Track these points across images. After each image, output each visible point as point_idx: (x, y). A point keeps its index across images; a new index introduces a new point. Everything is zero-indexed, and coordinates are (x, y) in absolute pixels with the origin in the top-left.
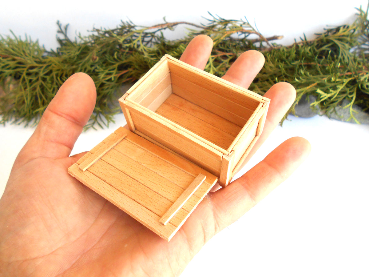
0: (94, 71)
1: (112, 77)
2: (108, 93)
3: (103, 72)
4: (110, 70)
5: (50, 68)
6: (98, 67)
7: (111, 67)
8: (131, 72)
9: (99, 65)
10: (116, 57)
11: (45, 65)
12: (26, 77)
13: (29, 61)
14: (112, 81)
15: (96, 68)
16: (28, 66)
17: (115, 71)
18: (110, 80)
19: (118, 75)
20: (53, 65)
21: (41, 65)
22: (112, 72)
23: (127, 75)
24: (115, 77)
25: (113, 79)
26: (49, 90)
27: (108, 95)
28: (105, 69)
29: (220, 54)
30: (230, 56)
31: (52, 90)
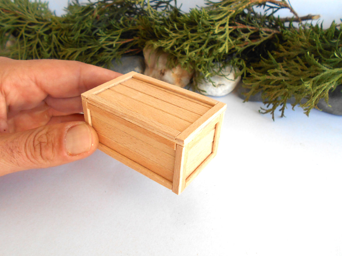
0: (95, 34)
1: (114, 43)
2: (105, 60)
3: (104, 37)
4: (112, 36)
5: (50, 26)
6: (100, 31)
7: (115, 33)
8: (136, 41)
9: (101, 29)
10: (121, 22)
11: (45, 24)
12: (24, 34)
13: (29, 17)
14: (114, 48)
15: (98, 32)
16: (28, 22)
17: (117, 38)
18: (111, 46)
19: (121, 43)
20: (54, 23)
21: (41, 23)
22: (114, 37)
23: (132, 44)
24: (116, 45)
25: (114, 46)
26: (44, 49)
27: (106, 61)
28: (107, 34)
29: (240, 26)
30: (252, 30)
31: (48, 50)
